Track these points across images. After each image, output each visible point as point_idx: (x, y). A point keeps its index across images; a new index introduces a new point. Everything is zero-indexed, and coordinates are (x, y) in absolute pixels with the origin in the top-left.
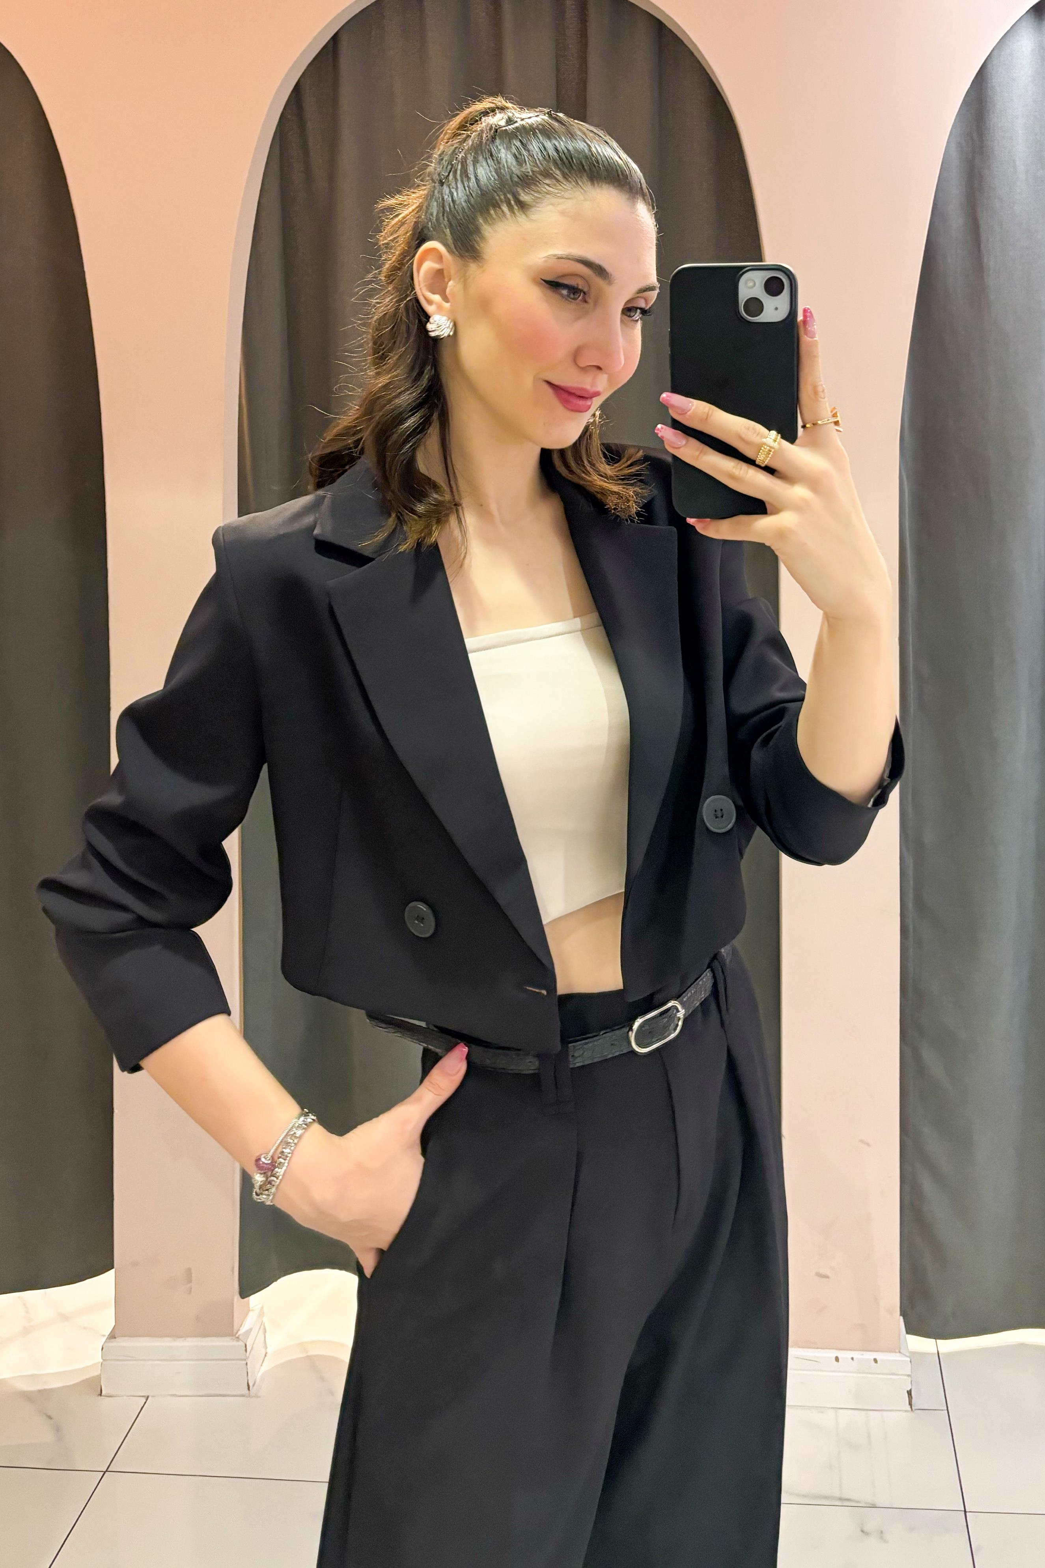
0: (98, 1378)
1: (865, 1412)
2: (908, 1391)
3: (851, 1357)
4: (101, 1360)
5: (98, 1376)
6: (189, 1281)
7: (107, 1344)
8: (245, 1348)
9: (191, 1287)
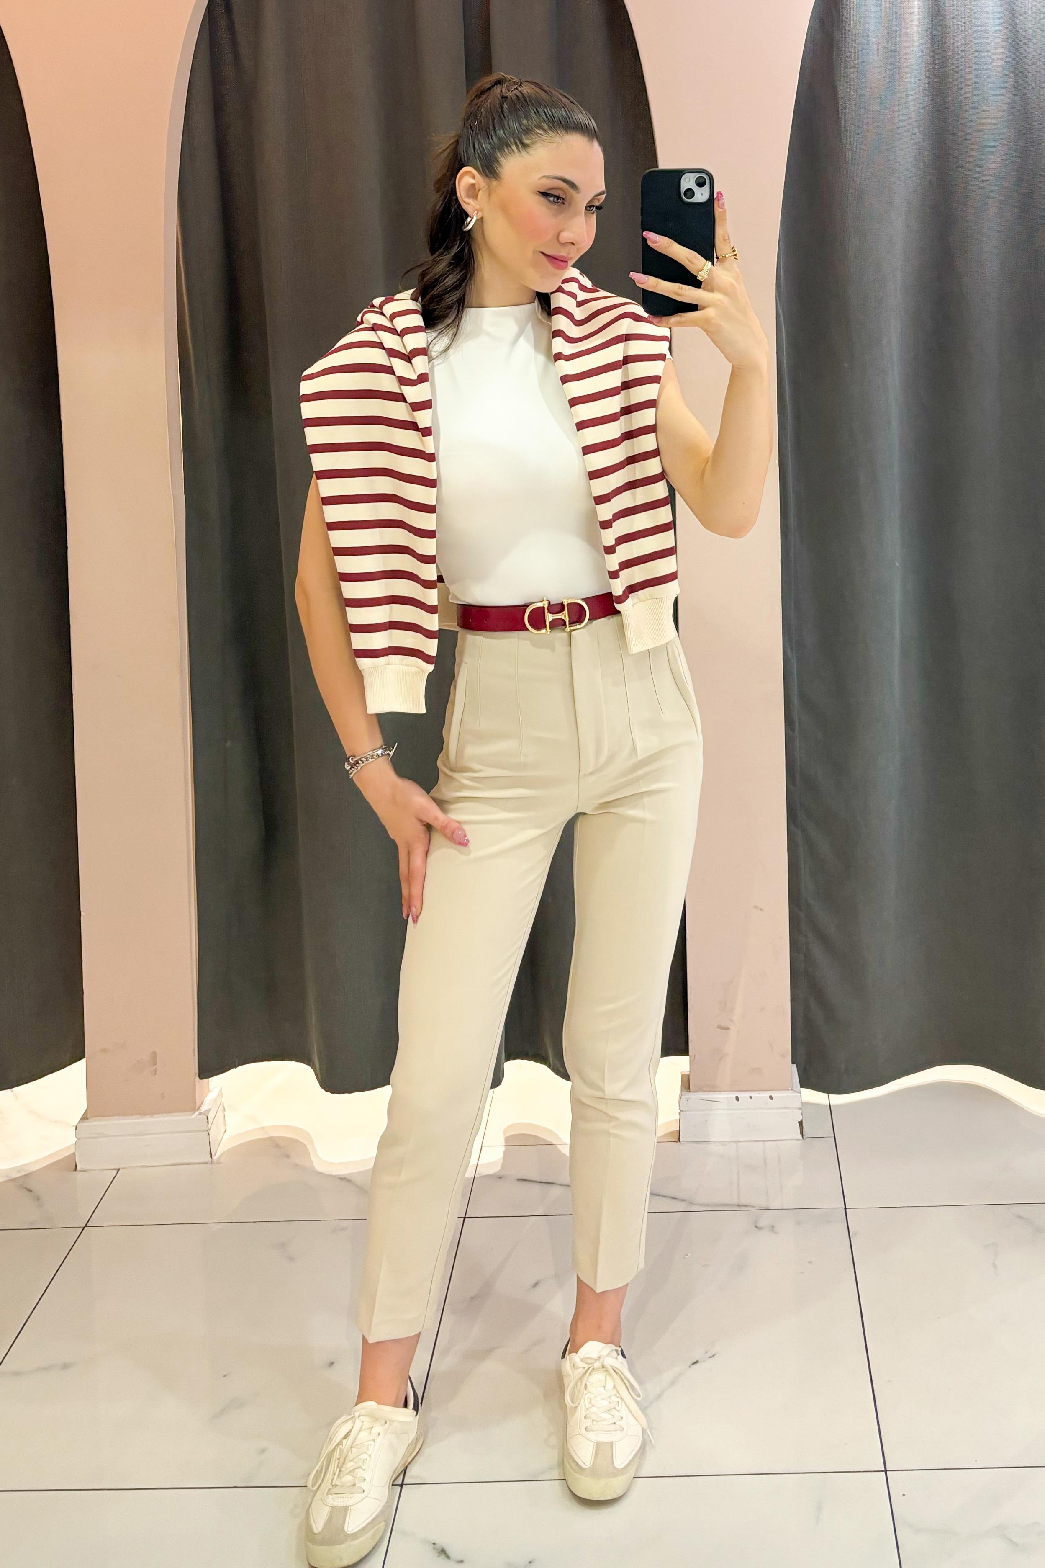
0: (74, 1154)
1: (761, 1142)
2: (799, 1122)
3: (750, 1095)
4: (76, 1139)
5: (73, 1154)
6: (156, 1064)
7: (80, 1124)
8: (207, 1121)
9: (156, 1069)
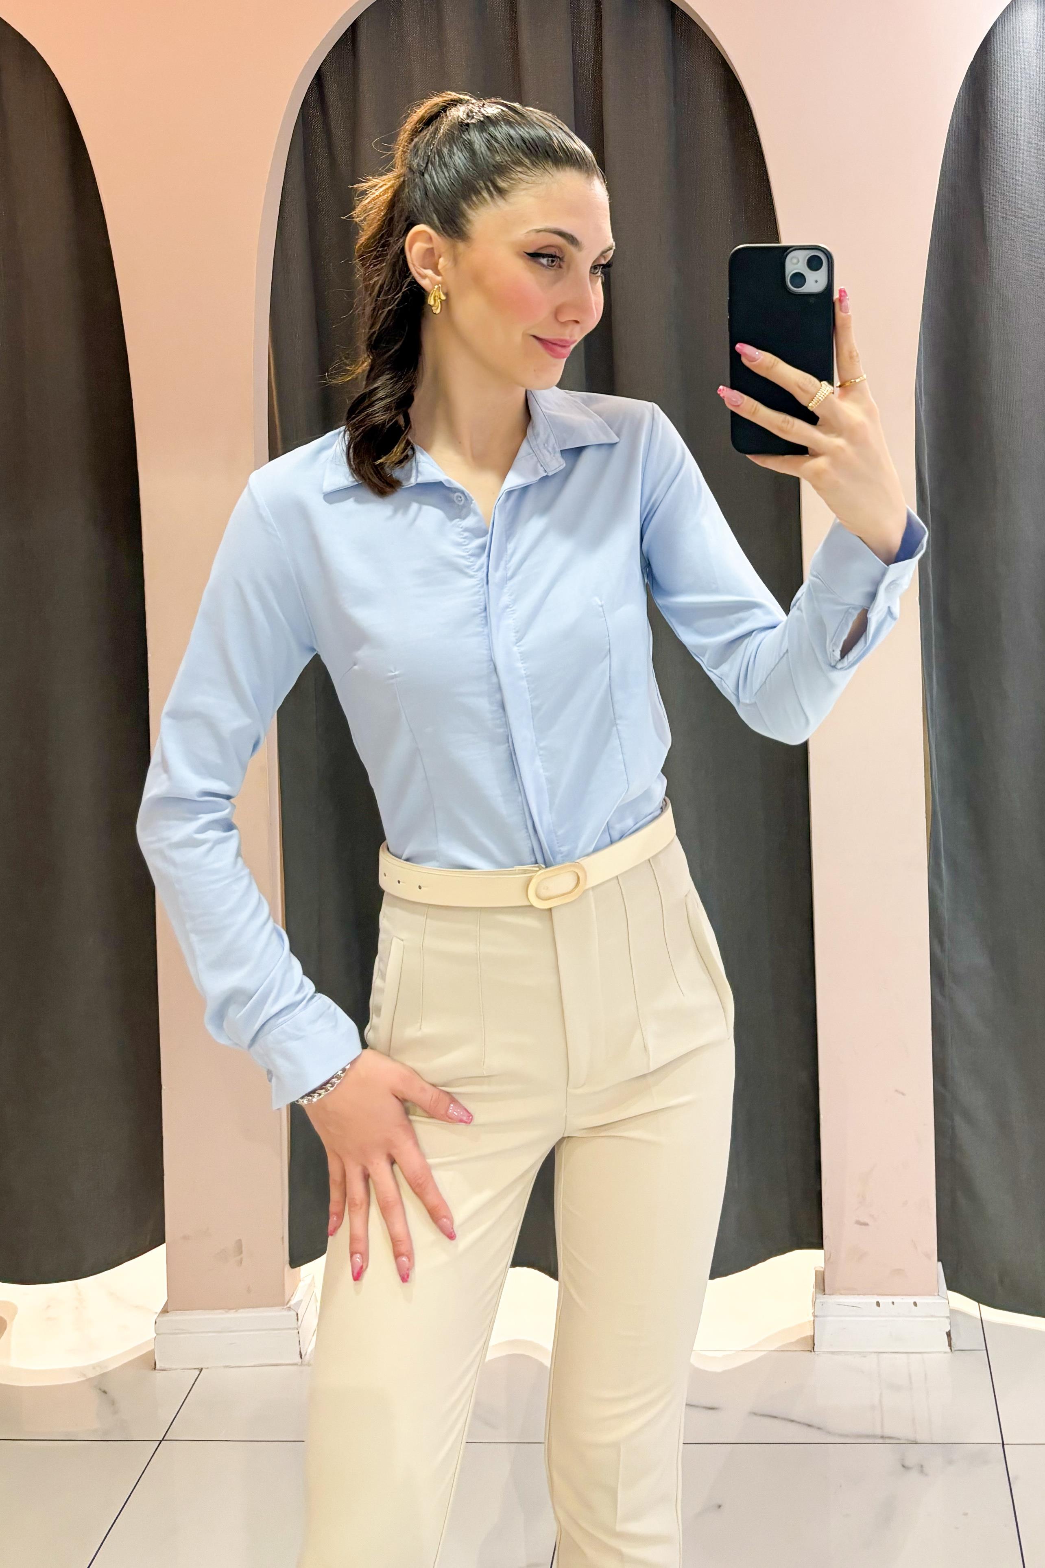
1: (905, 1355)
2: (947, 1333)
3: (892, 1300)
4: (156, 1335)
5: (152, 1351)
6: (241, 1253)
7: (159, 1319)
8: (297, 1317)
9: (242, 1259)
